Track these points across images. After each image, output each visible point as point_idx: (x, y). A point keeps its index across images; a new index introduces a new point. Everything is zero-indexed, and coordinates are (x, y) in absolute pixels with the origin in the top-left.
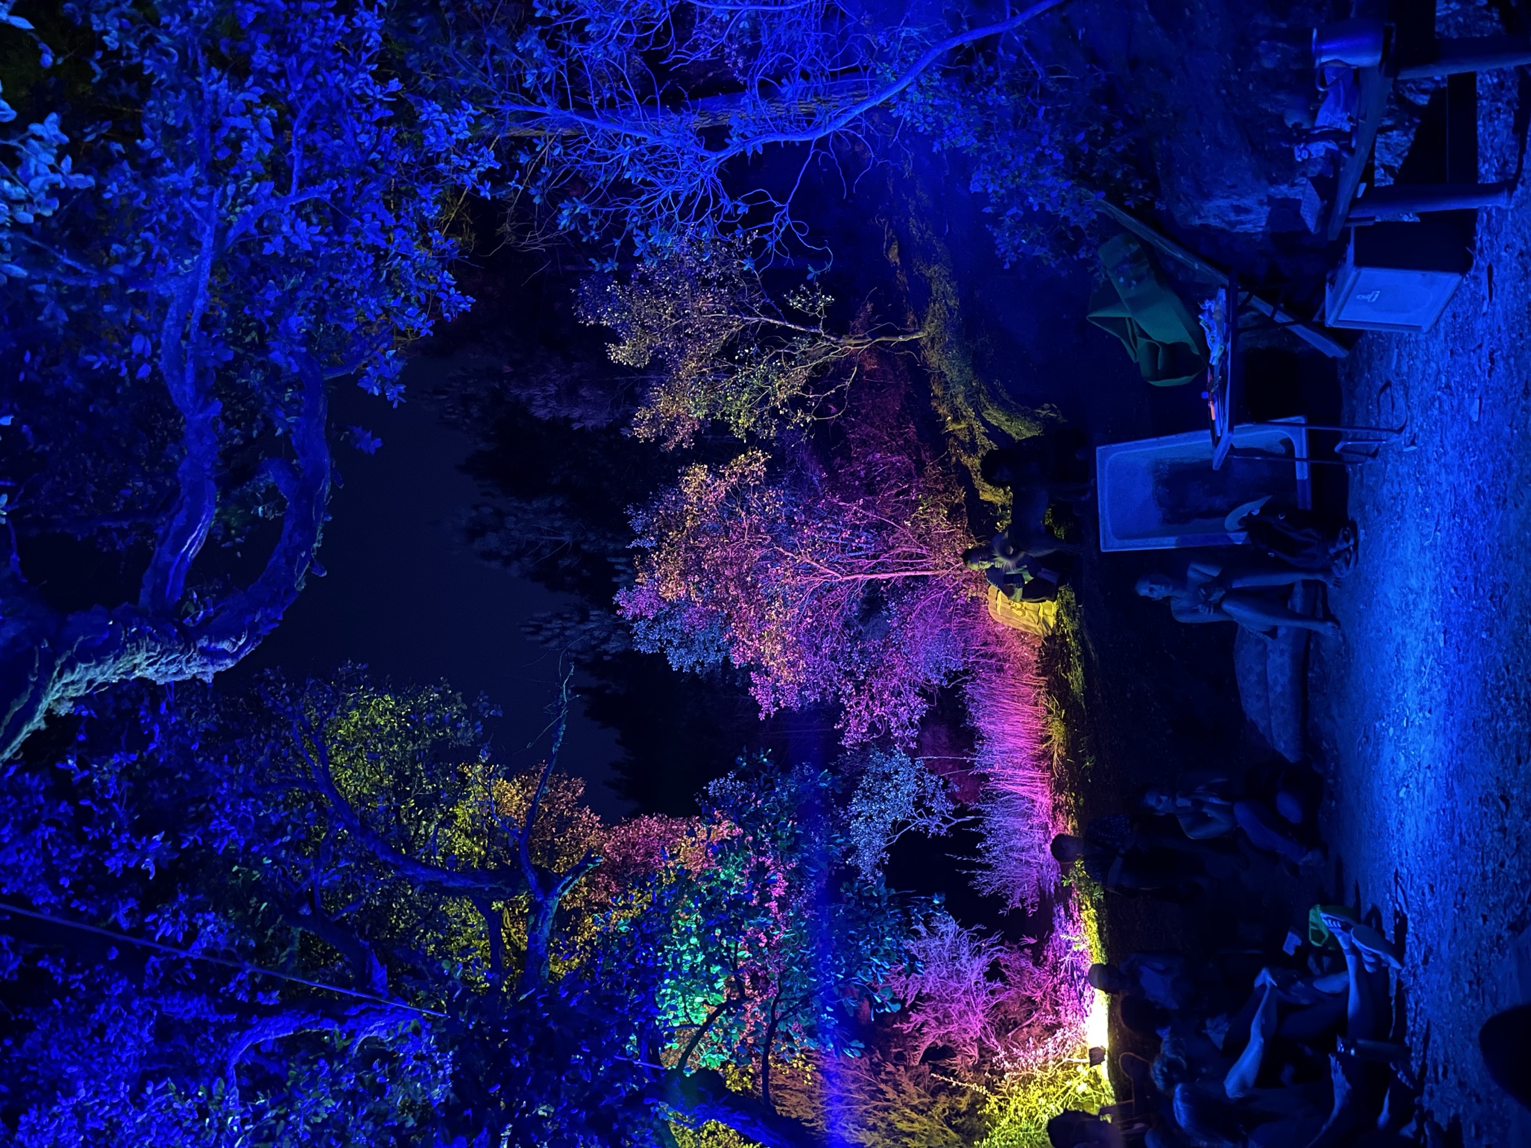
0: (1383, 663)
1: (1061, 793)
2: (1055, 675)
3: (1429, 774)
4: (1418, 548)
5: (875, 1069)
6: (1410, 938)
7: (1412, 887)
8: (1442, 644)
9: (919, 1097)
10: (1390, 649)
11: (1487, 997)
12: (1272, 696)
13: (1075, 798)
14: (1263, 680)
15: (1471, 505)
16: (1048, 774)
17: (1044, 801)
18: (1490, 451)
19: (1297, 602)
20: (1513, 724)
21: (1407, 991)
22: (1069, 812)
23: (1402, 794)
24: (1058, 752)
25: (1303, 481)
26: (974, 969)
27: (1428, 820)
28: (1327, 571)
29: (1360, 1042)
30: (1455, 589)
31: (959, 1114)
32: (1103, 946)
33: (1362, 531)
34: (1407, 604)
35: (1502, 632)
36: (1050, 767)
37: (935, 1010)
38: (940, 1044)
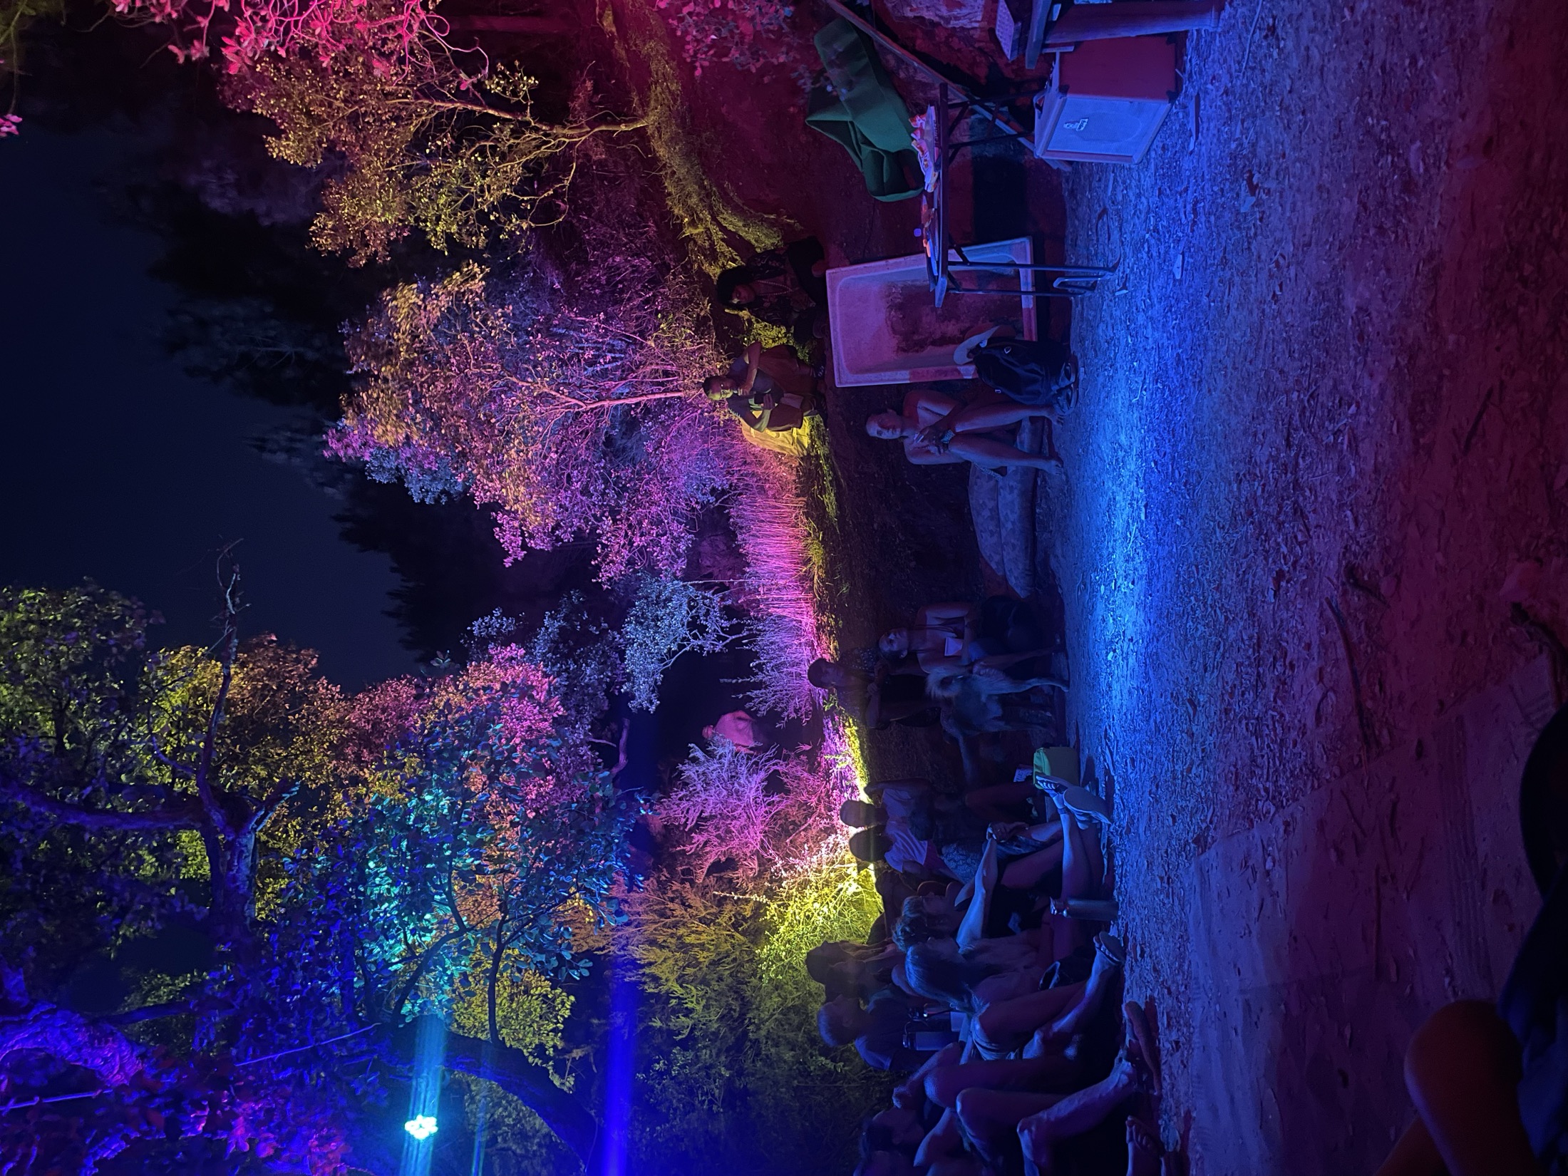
0: (1097, 514)
1: (823, 614)
2: (812, 495)
4: (1127, 404)
5: (663, 888)
8: (1143, 517)
9: (706, 908)
10: (1103, 502)
12: (1004, 533)
13: (835, 620)
14: (995, 516)
15: (1172, 373)
16: (810, 596)
17: (808, 621)
18: (1190, 318)
19: (1025, 438)
22: (831, 633)
23: (1109, 658)
24: (818, 573)
25: (1029, 310)
26: (752, 786)
28: (1049, 406)
29: (1072, 903)
30: (1156, 463)
31: (745, 919)
33: (1082, 370)
34: (1117, 460)
35: (1194, 525)
36: (811, 588)
37: (717, 828)
38: (723, 859)
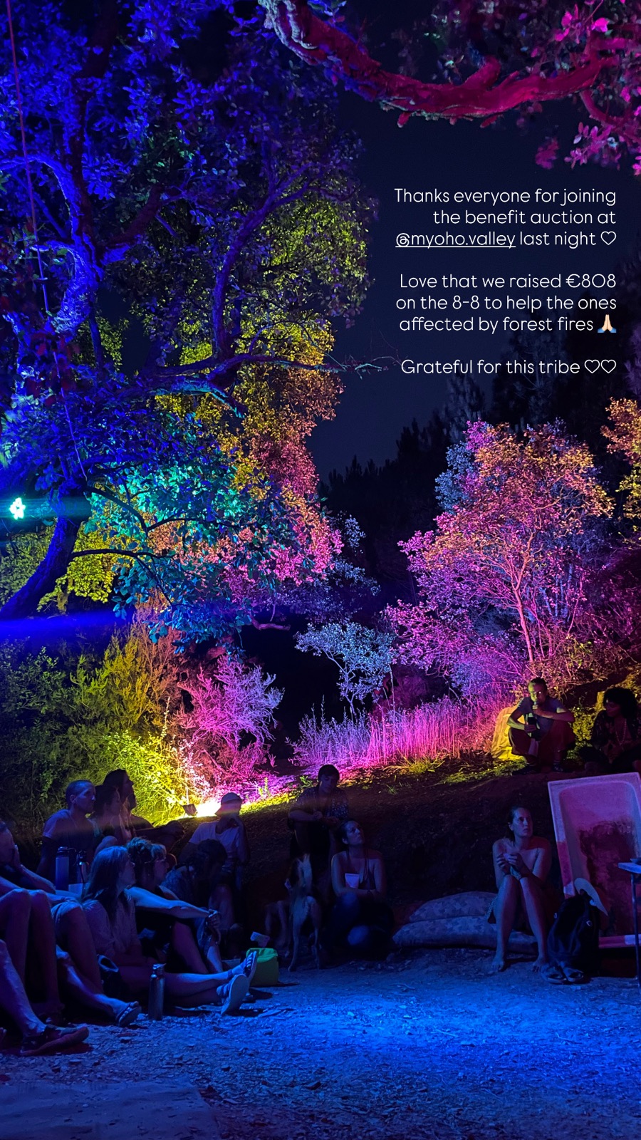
0: (463, 1002)
1: (372, 774)
2: (462, 763)
3: (359, 1032)
4: (554, 1028)
5: (175, 661)
6: (240, 1019)
7: (276, 1020)
8: (463, 1043)
9: (159, 692)
10: (473, 1007)
11: (166, 1070)
12: (443, 921)
13: (368, 783)
14: (457, 914)
15: (582, 1067)
16: (386, 763)
17: (367, 762)
18: (628, 1083)
19: (519, 939)
20: (377, 1094)
21: (203, 1017)
22: (358, 780)
23: (350, 1013)
24: (403, 769)
25: (623, 941)
26: (246, 721)
27: (323, 1031)
28: (547, 959)
29: (162, 982)
30: (507, 1054)
31: (150, 720)
32: (263, 809)
33: (579, 987)
34: (507, 1019)
35: (459, 1088)
36: (391, 764)
37: (215, 697)
38: (193, 702)
